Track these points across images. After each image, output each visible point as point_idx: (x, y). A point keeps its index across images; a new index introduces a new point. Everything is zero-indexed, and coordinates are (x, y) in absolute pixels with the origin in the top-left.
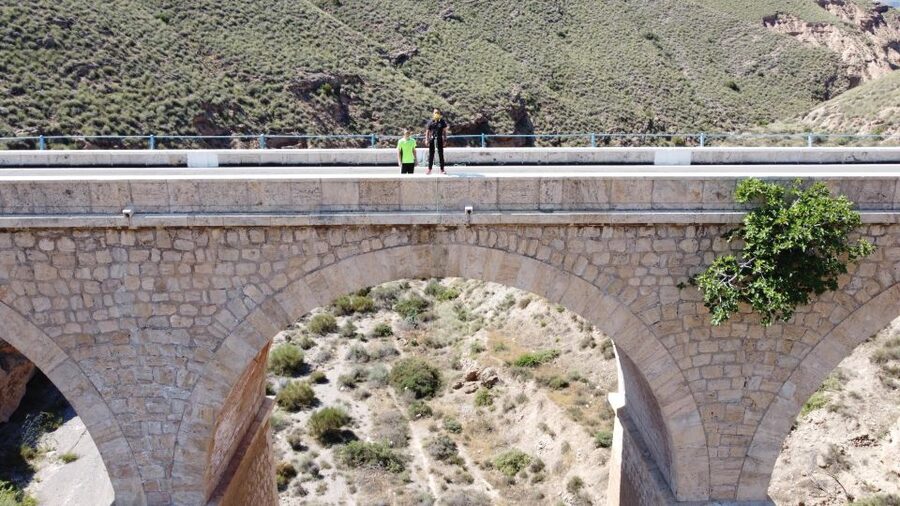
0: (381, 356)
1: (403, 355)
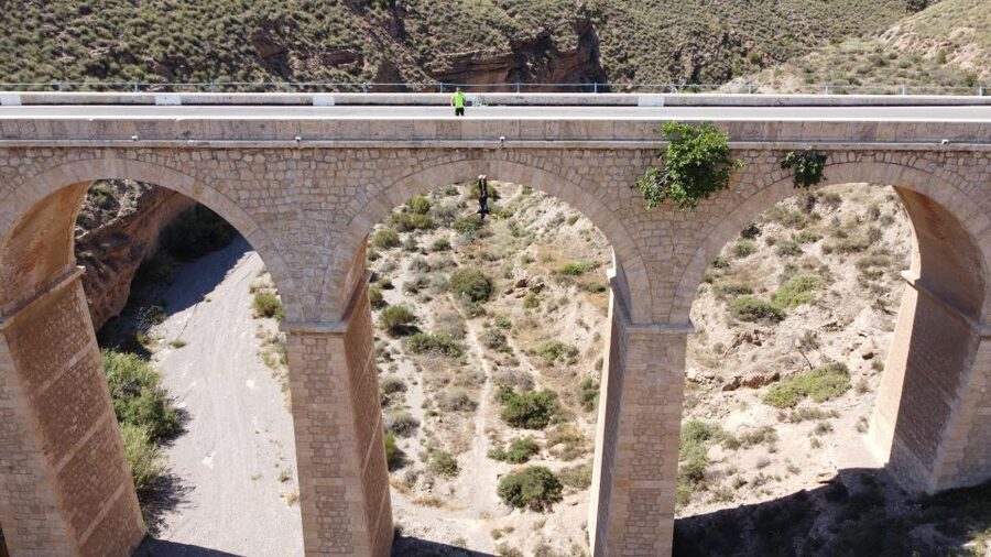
0: (441, 267)
1: (461, 266)
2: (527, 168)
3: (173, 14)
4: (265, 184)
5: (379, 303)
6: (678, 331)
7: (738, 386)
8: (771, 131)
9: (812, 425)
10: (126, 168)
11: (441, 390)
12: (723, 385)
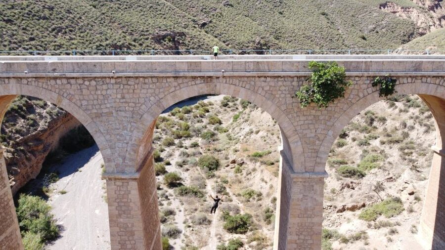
0: (194, 155)
2: (236, 87)
3: (73, 41)
4: (96, 97)
5: (163, 171)
6: (319, 176)
7: (344, 210)
8: (366, 66)
9: (386, 230)
10: (21, 89)
11: (193, 214)
12: (337, 210)
